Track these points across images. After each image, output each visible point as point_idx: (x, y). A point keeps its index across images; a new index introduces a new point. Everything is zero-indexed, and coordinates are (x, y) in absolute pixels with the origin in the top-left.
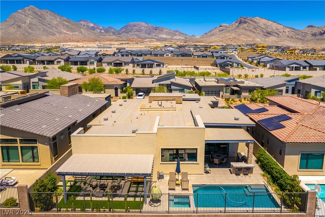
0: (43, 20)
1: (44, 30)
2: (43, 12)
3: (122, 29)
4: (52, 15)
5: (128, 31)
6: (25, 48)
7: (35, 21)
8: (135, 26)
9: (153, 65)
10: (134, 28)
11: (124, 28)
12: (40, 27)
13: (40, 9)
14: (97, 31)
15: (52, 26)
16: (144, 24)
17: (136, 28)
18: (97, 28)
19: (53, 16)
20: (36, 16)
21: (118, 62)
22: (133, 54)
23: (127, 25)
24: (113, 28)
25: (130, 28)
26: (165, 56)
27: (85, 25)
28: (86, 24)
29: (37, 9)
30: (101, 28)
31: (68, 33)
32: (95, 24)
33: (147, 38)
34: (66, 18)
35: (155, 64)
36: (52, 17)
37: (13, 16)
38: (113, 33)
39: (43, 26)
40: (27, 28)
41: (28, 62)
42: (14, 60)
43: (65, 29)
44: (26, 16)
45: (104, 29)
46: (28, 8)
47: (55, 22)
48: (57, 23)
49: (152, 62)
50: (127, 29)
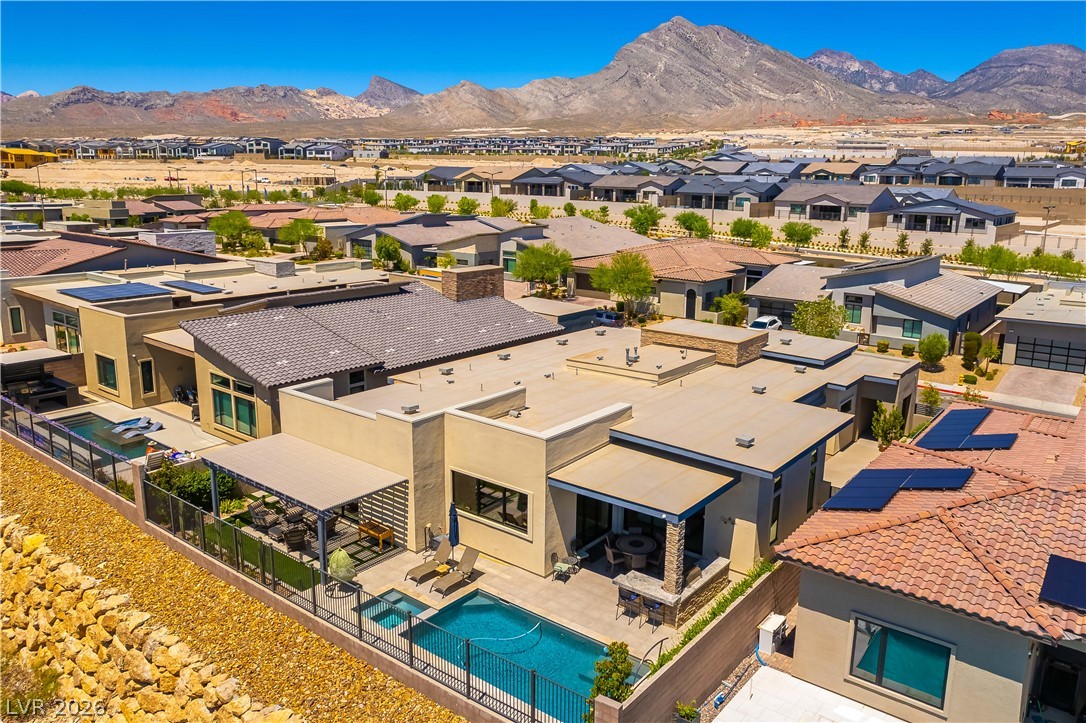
0: (703, 58)
1: (702, 90)
2: (707, 33)
3: (968, 76)
4: (731, 40)
5: (991, 82)
6: (624, 147)
7: (680, 64)
8: (1022, 62)
9: (954, 222)
10: (1019, 70)
11: (973, 71)
12: (692, 79)
13: (699, 24)
14: (871, 87)
15: (726, 74)
16: (1066, 52)
17: (1026, 69)
18: (872, 77)
19: (734, 43)
20: (684, 48)
21: (825, 203)
22: (927, 176)
23: (990, 61)
24: (934, 76)
25: (1002, 72)
26: (1057, 185)
27: (832, 68)
28: (834, 65)
29: (689, 24)
30: (887, 75)
31: (772, 95)
32: (867, 63)
33: (1068, 109)
34: (773, 48)
35: (964, 216)
36: (729, 48)
37: (626, 52)
38: (929, 93)
39: (702, 76)
40: (657, 84)
41: (568, 191)
42: (540, 186)
43: (764, 82)
44: (658, 49)
45: (894, 80)
46: (669, 24)
47: (736, 63)
48: (743, 64)
49: (952, 210)
50: (986, 77)
